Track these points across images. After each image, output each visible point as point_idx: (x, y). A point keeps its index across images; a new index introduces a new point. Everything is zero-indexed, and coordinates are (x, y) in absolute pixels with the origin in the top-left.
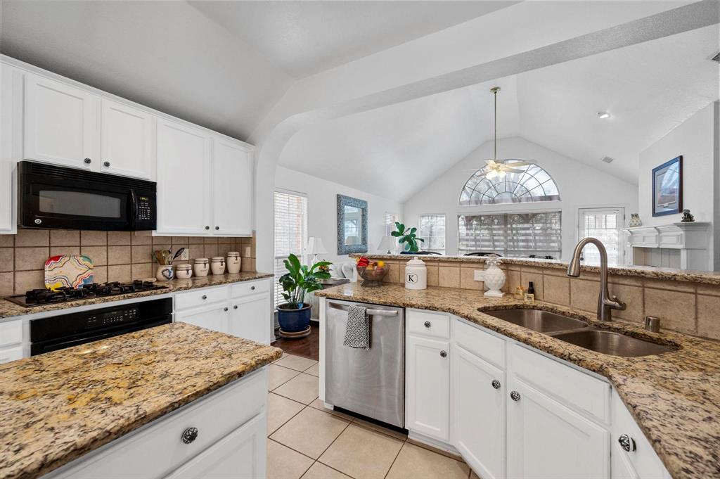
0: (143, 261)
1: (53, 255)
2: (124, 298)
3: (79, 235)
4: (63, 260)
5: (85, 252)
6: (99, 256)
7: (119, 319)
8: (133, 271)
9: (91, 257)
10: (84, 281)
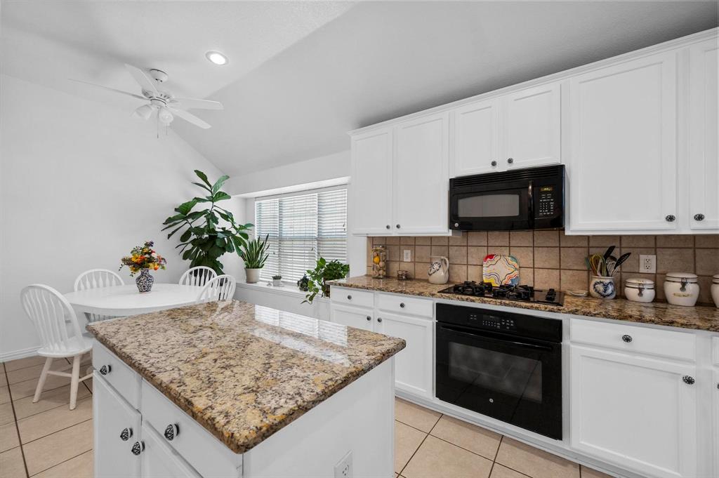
0: (575, 268)
1: (489, 254)
2: (501, 304)
3: (508, 236)
4: (496, 259)
5: (515, 252)
6: (525, 257)
7: (497, 325)
8: (562, 278)
9: (518, 257)
10: (512, 280)
